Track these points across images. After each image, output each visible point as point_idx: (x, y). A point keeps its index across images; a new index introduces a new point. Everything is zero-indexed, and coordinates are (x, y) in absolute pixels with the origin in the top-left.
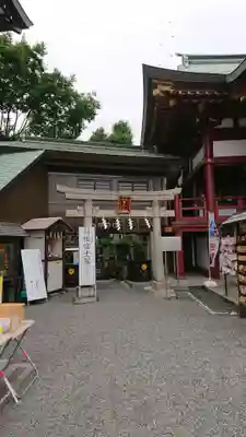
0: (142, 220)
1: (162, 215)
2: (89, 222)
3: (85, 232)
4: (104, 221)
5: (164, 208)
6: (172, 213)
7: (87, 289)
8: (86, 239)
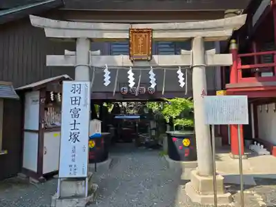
0: (172, 71)
1: (210, 63)
2: (82, 73)
3: (74, 91)
4: (107, 73)
5: (213, 51)
6: (227, 59)
7: (73, 183)
8: (75, 101)
